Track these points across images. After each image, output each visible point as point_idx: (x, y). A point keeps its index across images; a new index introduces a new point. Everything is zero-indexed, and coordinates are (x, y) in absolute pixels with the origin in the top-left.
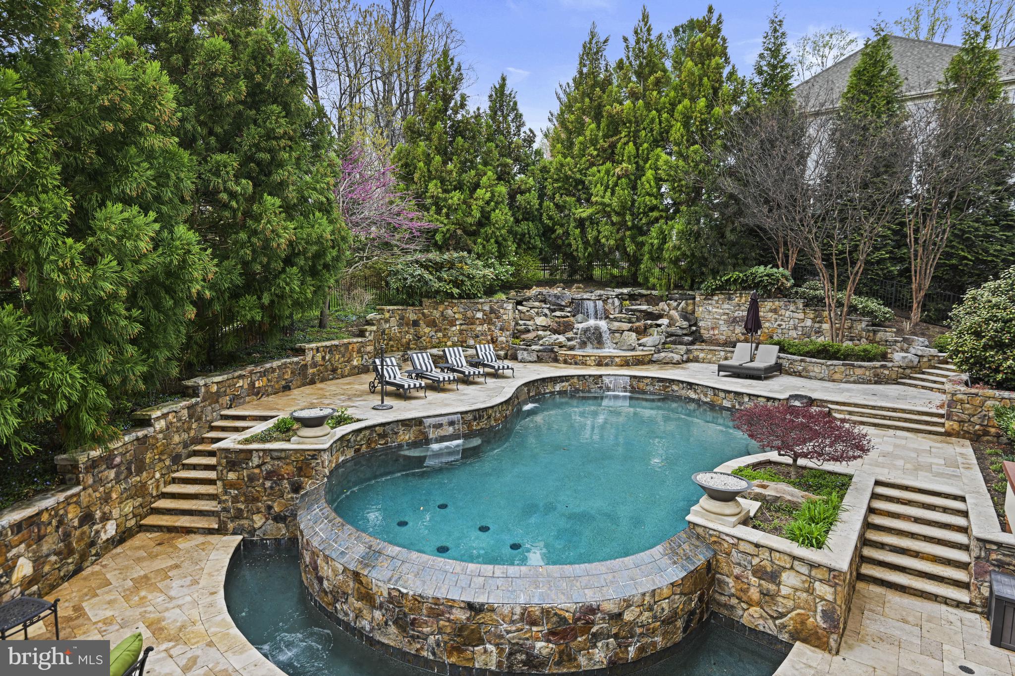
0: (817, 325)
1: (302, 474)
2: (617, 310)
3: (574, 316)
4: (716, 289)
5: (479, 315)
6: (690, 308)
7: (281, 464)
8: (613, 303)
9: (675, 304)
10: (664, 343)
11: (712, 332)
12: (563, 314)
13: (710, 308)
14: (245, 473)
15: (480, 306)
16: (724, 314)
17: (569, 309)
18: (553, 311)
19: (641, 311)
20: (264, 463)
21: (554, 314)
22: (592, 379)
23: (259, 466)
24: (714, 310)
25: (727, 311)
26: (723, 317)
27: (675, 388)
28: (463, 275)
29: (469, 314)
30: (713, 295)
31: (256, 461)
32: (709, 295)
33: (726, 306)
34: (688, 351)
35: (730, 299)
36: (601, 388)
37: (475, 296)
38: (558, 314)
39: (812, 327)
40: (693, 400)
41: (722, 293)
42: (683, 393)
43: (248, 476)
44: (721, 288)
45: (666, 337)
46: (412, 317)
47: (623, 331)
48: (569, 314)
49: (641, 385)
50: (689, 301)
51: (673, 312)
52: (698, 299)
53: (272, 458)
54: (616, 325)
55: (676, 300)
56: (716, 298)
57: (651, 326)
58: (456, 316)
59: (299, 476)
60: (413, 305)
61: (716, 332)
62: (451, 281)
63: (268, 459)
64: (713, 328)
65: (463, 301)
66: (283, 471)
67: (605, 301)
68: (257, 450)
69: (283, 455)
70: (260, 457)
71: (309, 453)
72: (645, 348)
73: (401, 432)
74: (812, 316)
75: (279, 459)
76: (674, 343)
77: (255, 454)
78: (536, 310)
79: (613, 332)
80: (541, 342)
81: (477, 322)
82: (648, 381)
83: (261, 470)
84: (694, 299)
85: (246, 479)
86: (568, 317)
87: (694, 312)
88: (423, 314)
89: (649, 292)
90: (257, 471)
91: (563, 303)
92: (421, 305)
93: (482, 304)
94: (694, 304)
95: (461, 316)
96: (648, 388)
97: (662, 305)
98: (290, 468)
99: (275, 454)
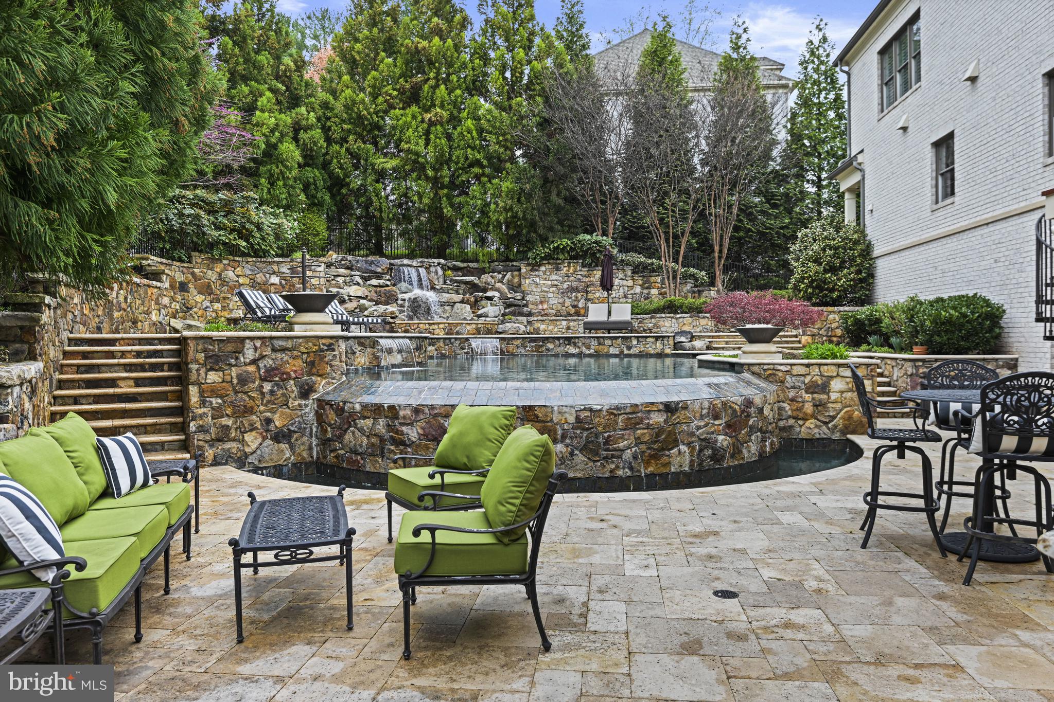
0: (646, 291)
1: (314, 371)
2: (441, 280)
3: (394, 285)
4: (542, 259)
5: (275, 280)
6: (516, 280)
7: (286, 358)
8: (436, 273)
9: (500, 276)
10: (503, 315)
11: (540, 307)
12: (381, 282)
13: (538, 280)
14: (234, 372)
15: (275, 268)
16: (553, 286)
17: (388, 277)
18: (365, 279)
19: (466, 283)
20: (262, 357)
21: (369, 282)
22: (458, 342)
23: (254, 362)
24: (542, 282)
25: (556, 283)
26: (552, 290)
27: (550, 346)
28: (252, 223)
29: (260, 278)
30: (540, 265)
31: (250, 354)
32: (535, 267)
33: (554, 277)
34: (529, 323)
35: (558, 269)
36: (467, 353)
37: (265, 253)
38: (374, 282)
39: (641, 294)
40: (573, 355)
41: (549, 263)
42: (560, 350)
43: (239, 376)
44: (548, 258)
45: (505, 308)
46: (180, 277)
47: (455, 303)
48: (389, 283)
49: (511, 347)
50: (515, 273)
51: (498, 285)
52: (523, 270)
53: (274, 350)
54: (445, 297)
55: (499, 272)
56: (543, 268)
57: (482, 299)
58: (241, 280)
59: (310, 374)
60: (180, 260)
61: (545, 306)
62: (233, 230)
63: (268, 351)
64: (541, 302)
65: (250, 259)
66: (288, 368)
67: (427, 269)
68: (252, 339)
69: (289, 344)
70: (256, 349)
71: (324, 341)
72: (488, 319)
73: (358, 353)
74: (641, 282)
75: (284, 350)
76: (513, 314)
77: (248, 344)
78: (343, 279)
79: (442, 304)
80: (366, 313)
81: (272, 289)
82: (519, 342)
83: (258, 368)
84: (520, 270)
85: (235, 381)
86: (387, 286)
87: (520, 285)
88: (193, 274)
89: (465, 265)
90: (252, 368)
91: (379, 270)
92: (190, 262)
93: (278, 264)
94: (520, 276)
95: (247, 281)
96: (519, 350)
97: (486, 278)
98: (299, 363)
99: (278, 344)
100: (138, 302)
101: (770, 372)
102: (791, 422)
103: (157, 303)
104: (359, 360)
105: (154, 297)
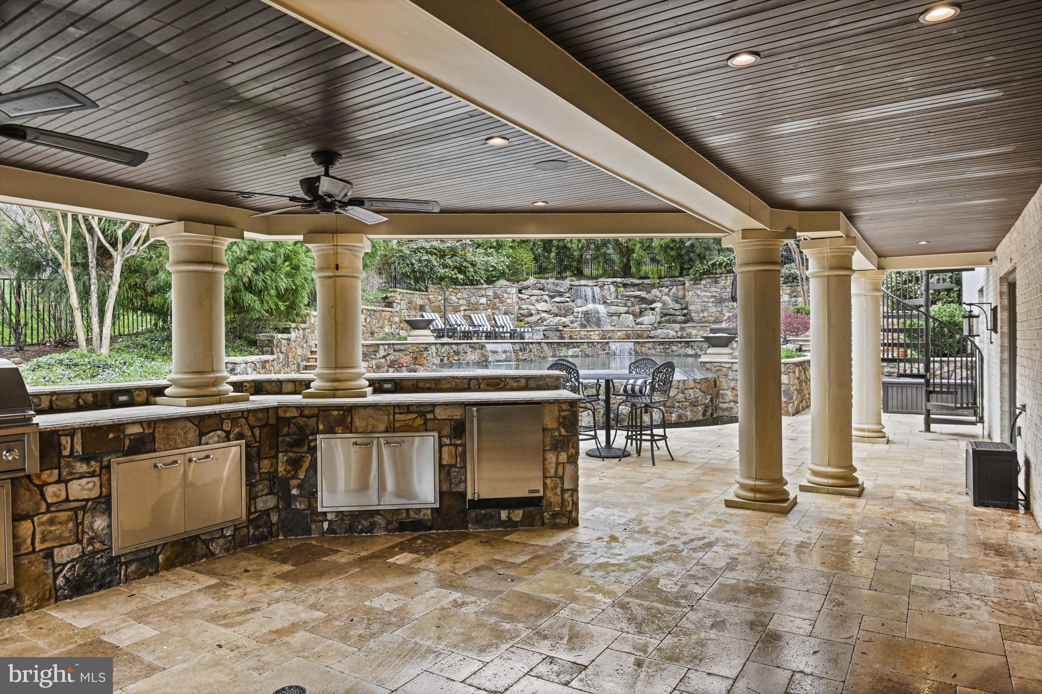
0: (793, 299)
1: (417, 362)
2: (613, 296)
3: (573, 301)
4: (703, 274)
5: (483, 300)
6: (681, 293)
7: (401, 355)
8: (609, 290)
9: (667, 290)
10: (659, 323)
11: (701, 315)
12: (562, 299)
13: (699, 293)
14: (374, 362)
15: (483, 292)
16: (712, 297)
17: (568, 295)
18: (552, 297)
19: (635, 297)
20: (389, 354)
21: (554, 300)
22: (600, 345)
23: (384, 357)
24: (703, 294)
25: (714, 294)
26: (711, 300)
27: (674, 348)
28: (467, 262)
29: (473, 300)
30: (701, 280)
31: (382, 353)
32: (696, 280)
33: (713, 289)
34: (682, 329)
35: (716, 282)
36: (608, 354)
37: (478, 282)
38: (558, 299)
39: (789, 302)
40: (691, 356)
41: (709, 278)
42: (682, 351)
43: (376, 364)
44: (707, 273)
45: (661, 317)
46: (420, 302)
47: (621, 314)
48: (568, 300)
49: (644, 349)
50: (679, 287)
51: (665, 298)
52: (687, 284)
53: (395, 351)
54: (613, 309)
55: (667, 287)
56: (704, 282)
57: (646, 309)
58: (461, 302)
59: (415, 364)
60: (420, 290)
61: (706, 314)
62: (455, 267)
63: (391, 351)
64: (703, 311)
65: (467, 287)
66: (402, 361)
67: (601, 287)
68: (383, 344)
69: (403, 347)
70: (385, 350)
71: (422, 346)
72: (643, 326)
73: (469, 353)
74: (789, 292)
75: (400, 351)
76: (669, 322)
77: (381, 347)
78: (536, 297)
79: (611, 315)
80: (545, 323)
81: (481, 307)
82: (650, 345)
83: (386, 360)
84: (684, 284)
85: (374, 367)
86: (567, 302)
87: (684, 297)
88: (429, 299)
89: (641, 281)
90: (383, 360)
91: (562, 290)
92: (427, 291)
93: (485, 289)
94: (684, 289)
95: (465, 302)
96: (650, 351)
97: (655, 292)
98: (408, 358)
99: (397, 347)
100: (375, 321)
101: (718, 368)
102: (732, 404)
103: (389, 321)
104: (470, 357)
105: (387, 317)
